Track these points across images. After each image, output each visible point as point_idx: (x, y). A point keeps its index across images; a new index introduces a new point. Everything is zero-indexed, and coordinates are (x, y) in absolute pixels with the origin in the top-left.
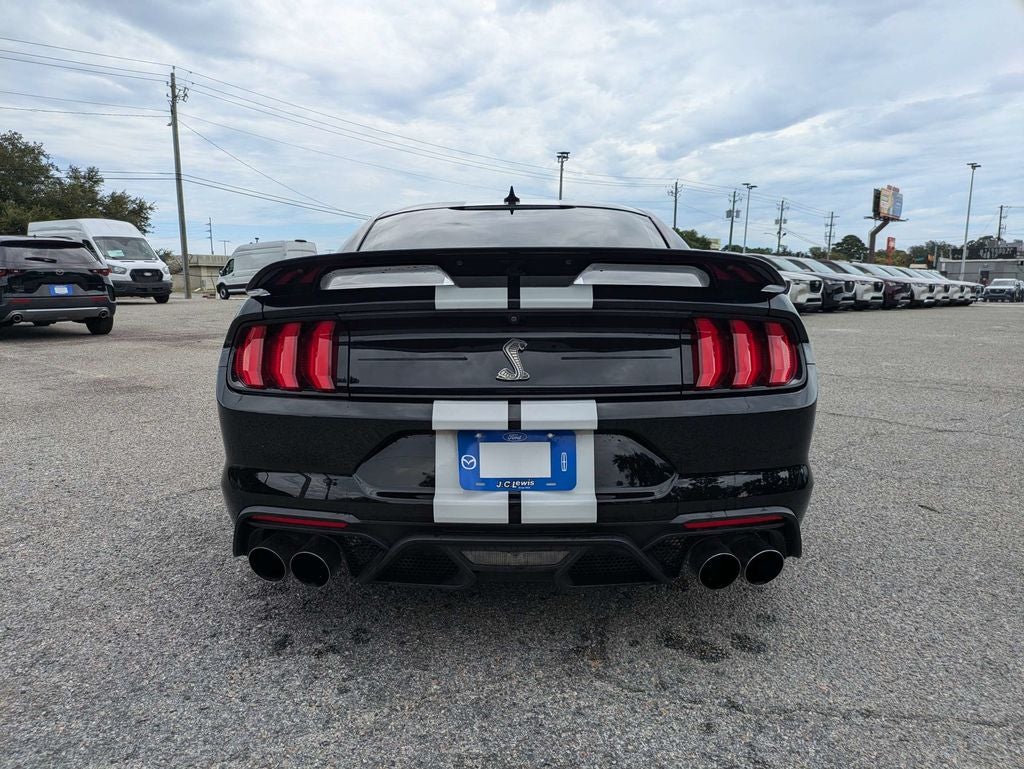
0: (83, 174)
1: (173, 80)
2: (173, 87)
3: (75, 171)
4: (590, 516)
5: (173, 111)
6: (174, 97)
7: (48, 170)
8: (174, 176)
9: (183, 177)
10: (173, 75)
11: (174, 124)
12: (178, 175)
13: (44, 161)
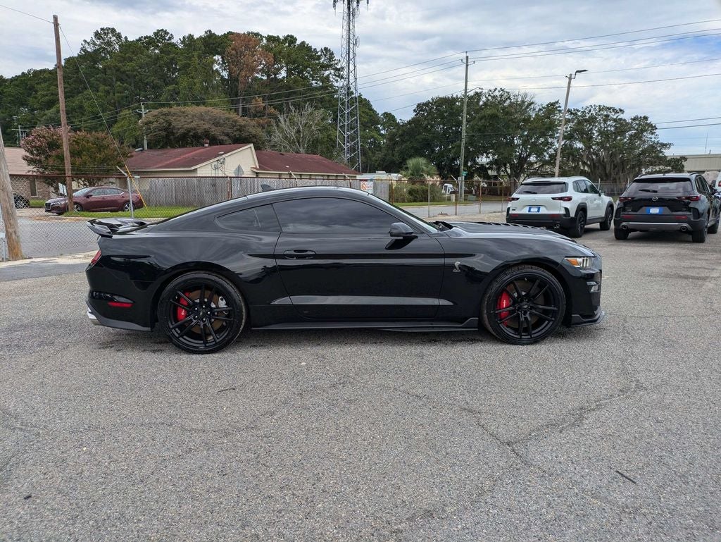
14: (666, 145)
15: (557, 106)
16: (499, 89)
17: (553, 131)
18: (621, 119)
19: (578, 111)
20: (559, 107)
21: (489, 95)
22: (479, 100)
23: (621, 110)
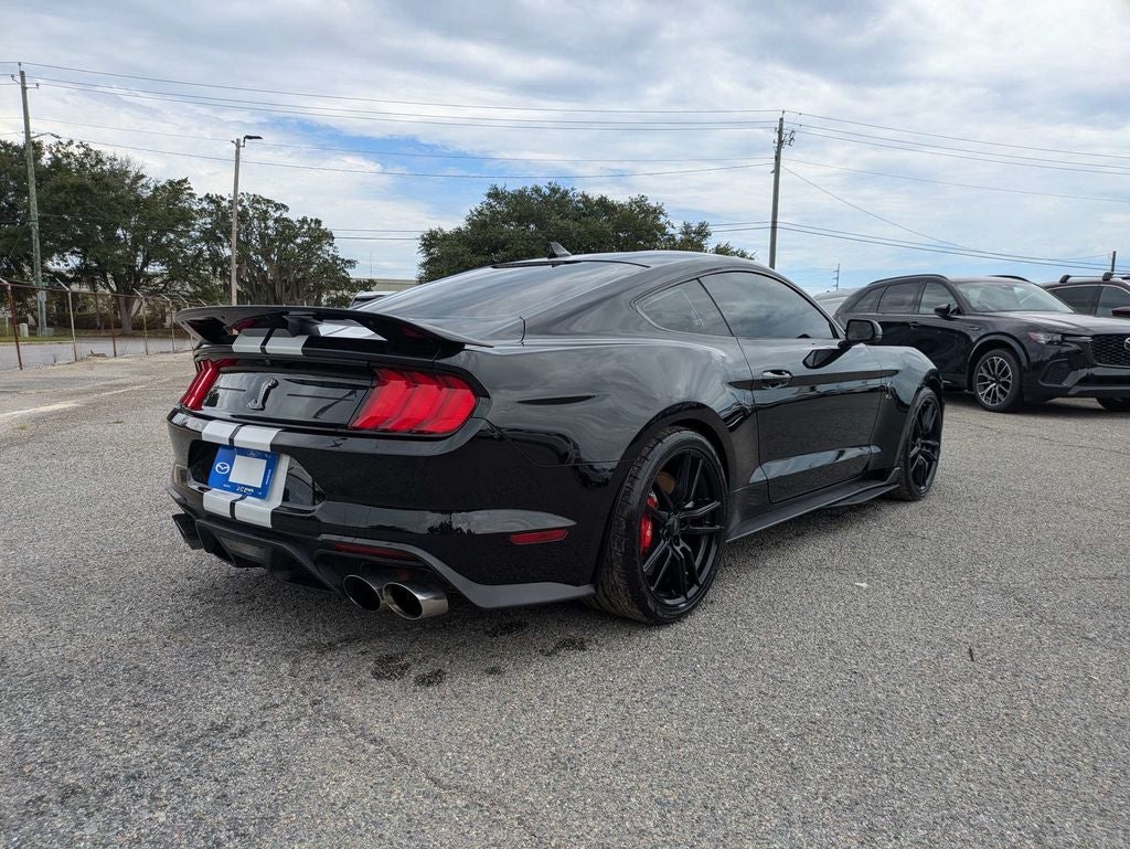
0: (694, 229)
1: (781, 125)
2: (780, 132)
3: (687, 226)
4: (266, 522)
5: (777, 158)
6: (781, 142)
7: (665, 228)
8: (770, 225)
9: (778, 225)
10: (781, 119)
11: (777, 172)
12: (774, 222)
13: (662, 220)
14: (349, 262)
15: (186, 186)
16: (76, 143)
17: (188, 225)
18: (286, 219)
19: (222, 198)
20: (189, 188)
21: (58, 151)
22: (38, 156)
23: (284, 206)
